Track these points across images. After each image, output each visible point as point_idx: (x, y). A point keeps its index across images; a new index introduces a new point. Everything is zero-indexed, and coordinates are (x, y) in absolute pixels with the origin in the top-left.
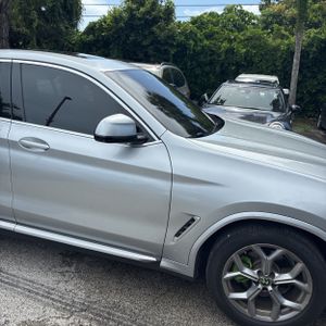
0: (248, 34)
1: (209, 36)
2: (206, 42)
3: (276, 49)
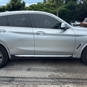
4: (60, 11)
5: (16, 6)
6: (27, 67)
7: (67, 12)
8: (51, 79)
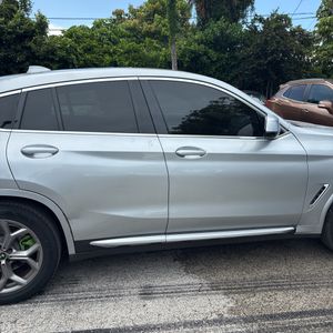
0: (126, 47)
1: (89, 50)
4: (183, 55)
5: (9, 33)
7: (209, 58)
8: (246, 320)
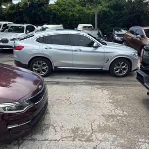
0: (78, 8)
1: (64, 10)
2: (63, 12)
3: (89, 14)
5: (36, 4)
6: (66, 77)
7: (111, 13)
